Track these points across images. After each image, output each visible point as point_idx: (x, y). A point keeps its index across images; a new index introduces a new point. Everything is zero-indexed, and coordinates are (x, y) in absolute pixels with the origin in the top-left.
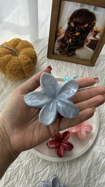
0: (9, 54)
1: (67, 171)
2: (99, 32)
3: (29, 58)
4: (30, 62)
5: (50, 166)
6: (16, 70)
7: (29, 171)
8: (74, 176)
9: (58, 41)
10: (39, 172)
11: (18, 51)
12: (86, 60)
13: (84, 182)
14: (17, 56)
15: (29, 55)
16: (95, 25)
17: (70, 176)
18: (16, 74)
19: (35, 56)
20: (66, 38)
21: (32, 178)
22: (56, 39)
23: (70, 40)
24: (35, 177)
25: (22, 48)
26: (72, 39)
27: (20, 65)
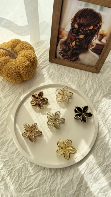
0: (7, 55)
1: (59, 177)
2: (105, 36)
3: (28, 61)
4: (29, 65)
5: (43, 171)
6: (13, 73)
7: (21, 174)
8: (66, 182)
9: (60, 44)
10: (32, 176)
11: (16, 53)
12: (91, 66)
13: (75, 188)
14: (15, 59)
15: (28, 58)
16: (101, 28)
17: (62, 182)
18: (13, 78)
19: (34, 59)
20: (69, 41)
21: (24, 180)
22: (58, 42)
23: (74, 43)
24: (27, 180)
25: (21, 50)
26: (75, 42)
27: (18, 68)
